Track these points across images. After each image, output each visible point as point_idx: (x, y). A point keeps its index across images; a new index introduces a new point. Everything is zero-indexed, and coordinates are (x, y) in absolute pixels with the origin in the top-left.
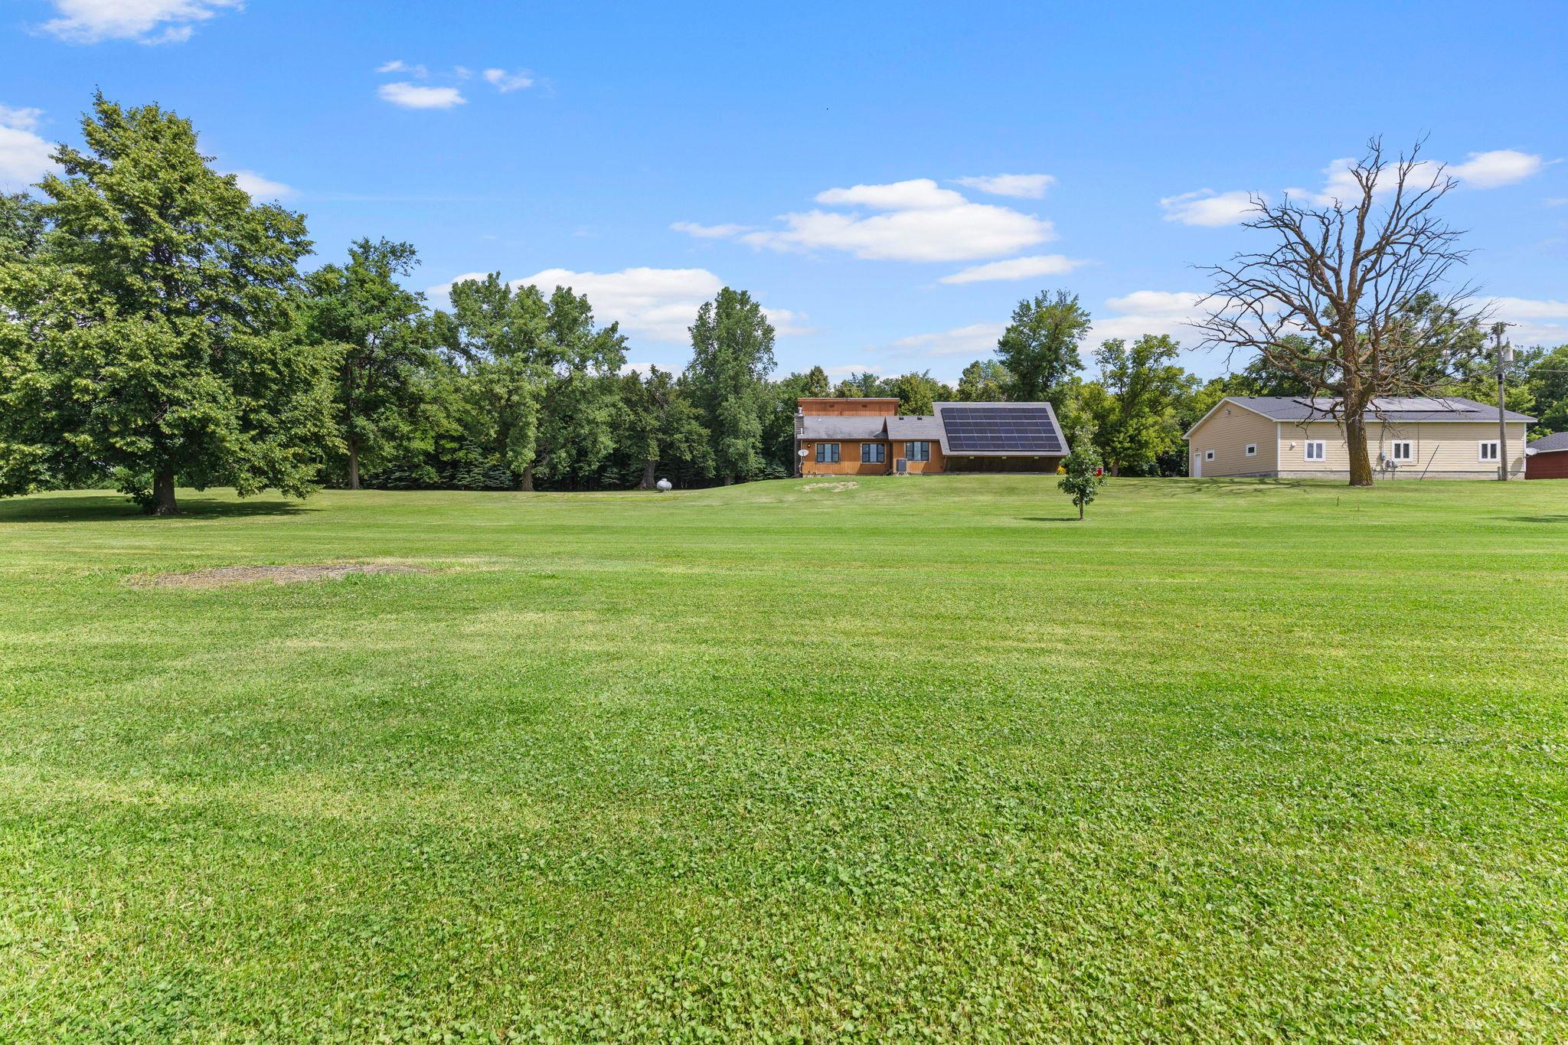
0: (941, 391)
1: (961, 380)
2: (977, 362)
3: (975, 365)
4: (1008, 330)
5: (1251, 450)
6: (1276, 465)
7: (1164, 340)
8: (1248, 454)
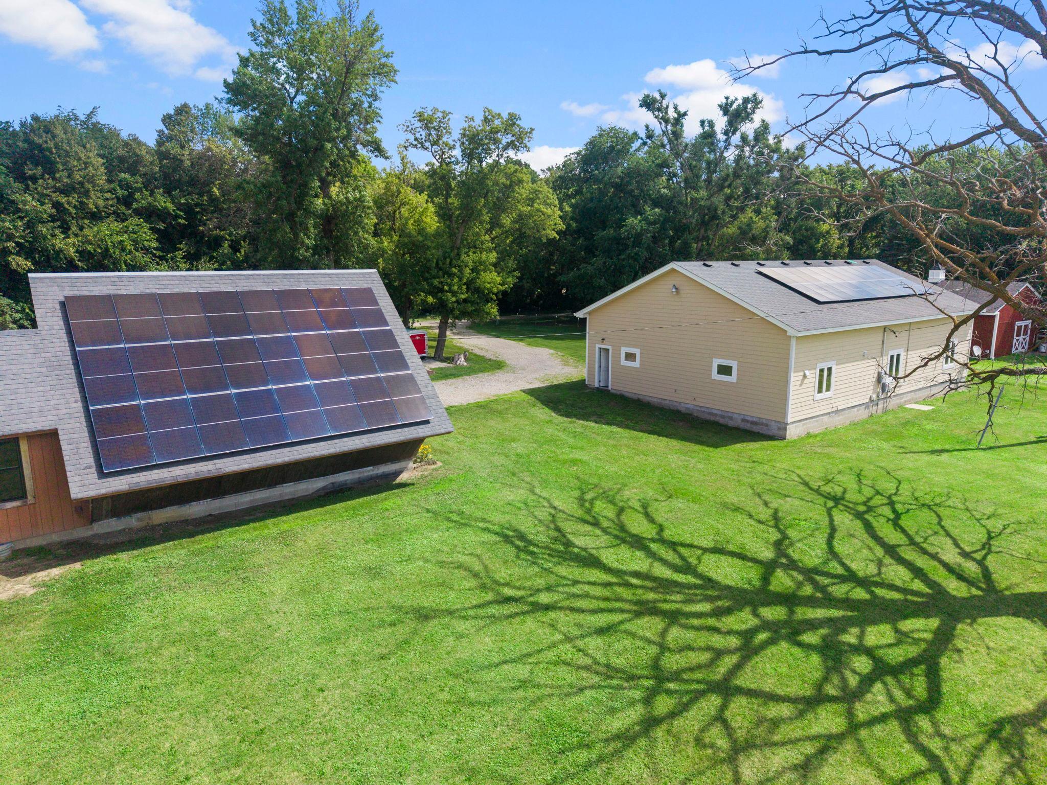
0: (121, 152)
1: (161, 132)
2: (185, 106)
3: (183, 110)
4: (244, 62)
5: (725, 370)
6: (784, 414)
7: (512, 121)
8: (715, 376)
